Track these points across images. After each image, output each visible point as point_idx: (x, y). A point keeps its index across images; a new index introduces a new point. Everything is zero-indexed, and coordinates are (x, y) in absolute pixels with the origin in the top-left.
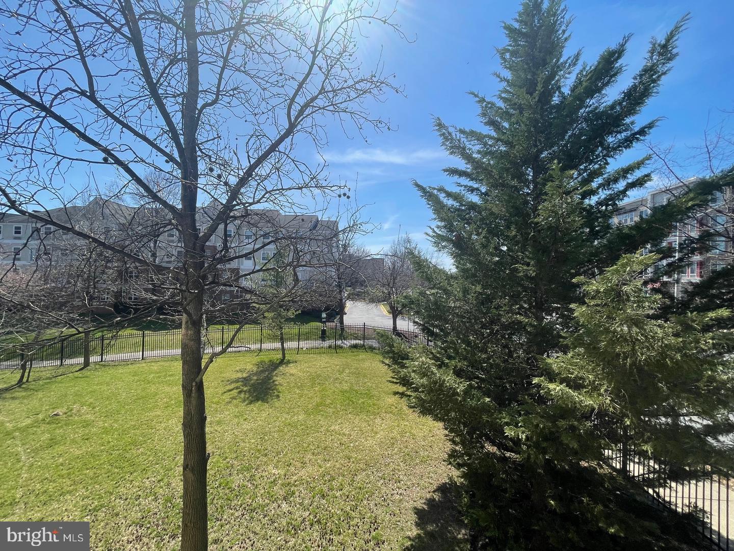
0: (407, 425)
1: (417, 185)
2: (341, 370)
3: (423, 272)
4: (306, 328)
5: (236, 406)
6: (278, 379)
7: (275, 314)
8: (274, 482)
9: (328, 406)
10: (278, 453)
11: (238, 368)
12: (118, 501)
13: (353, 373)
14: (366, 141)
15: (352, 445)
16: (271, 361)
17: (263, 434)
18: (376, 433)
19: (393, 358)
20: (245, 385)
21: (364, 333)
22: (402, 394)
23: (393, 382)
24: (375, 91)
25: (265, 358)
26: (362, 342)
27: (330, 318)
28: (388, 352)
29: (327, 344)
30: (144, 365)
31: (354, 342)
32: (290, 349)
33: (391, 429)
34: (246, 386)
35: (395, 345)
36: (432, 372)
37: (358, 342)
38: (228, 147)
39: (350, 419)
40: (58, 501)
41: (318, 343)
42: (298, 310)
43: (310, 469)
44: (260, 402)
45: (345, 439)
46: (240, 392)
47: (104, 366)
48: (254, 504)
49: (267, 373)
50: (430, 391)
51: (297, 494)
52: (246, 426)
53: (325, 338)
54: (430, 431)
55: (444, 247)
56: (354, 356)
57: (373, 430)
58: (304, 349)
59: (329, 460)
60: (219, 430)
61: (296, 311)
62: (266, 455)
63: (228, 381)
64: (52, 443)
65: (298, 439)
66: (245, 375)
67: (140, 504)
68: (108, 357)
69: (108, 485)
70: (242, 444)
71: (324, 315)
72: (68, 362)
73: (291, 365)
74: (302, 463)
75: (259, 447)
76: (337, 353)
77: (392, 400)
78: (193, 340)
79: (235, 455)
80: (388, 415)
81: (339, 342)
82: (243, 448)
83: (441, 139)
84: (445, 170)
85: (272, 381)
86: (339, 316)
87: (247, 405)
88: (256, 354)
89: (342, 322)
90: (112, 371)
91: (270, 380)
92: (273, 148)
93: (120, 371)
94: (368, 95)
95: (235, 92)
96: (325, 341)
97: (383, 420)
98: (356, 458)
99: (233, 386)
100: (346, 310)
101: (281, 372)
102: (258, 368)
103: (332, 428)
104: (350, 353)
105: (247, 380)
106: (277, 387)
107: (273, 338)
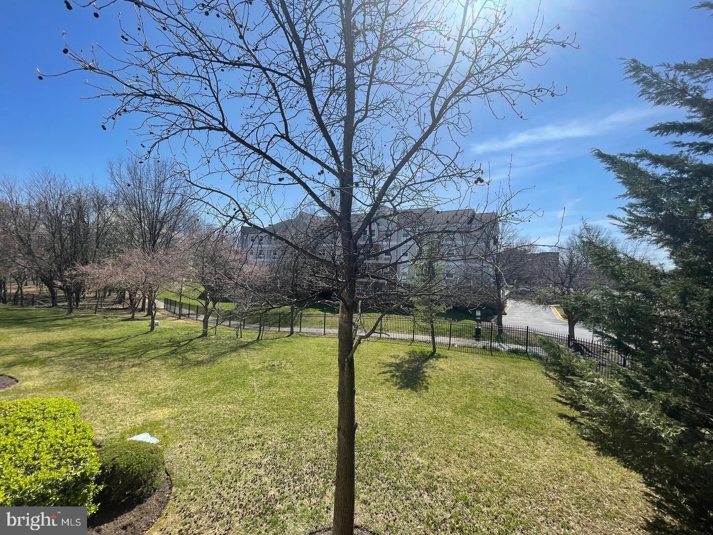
0: (584, 461)
1: (601, 155)
2: (496, 374)
3: (606, 267)
4: (457, 325)
5: (389, 388)
6: (428, 371)
7: (426, 308)
8: (417, 470)
9: (479, 410)
10: (423, 443)
11: (392, 354)
12: (302, 439)
13: (510, 381)
14: (521, 117)
15: (504, 460)
16: (422, 352)
17: (410, 420)
18: (538, 457)
19: (560, 372)
20: (397, 370)
21: (527, 337)
22: (572, 420)
23: (560, 402)
24: (532, 56)
25: (417, 348)
26: (524, 348)
27: (486, 317)
28: (553, 364)
29: (481, 344)
30: (325, 339)
31: (514, 346)
32: (441, 344)
33: (560, 459)
34: (398, 372)
35: (562, 356)
36: (614, 399)
37: (519, 347)
38: (381, 155)
39: (504, 431)
40: (271, 426)
41: (471, 342)
42: (449, 306)
43: (454, 470)
44: (409, 389)
45: (496, 451)
46: (393, 376)
47: (301, 335)
48: (398, 484)
49: (418, 363)
50: (614, 425)
51: (439, 490)
52: (396, 408)
53: (478, 337)
54: (623, 480)
55: (642, 233)
56: (514, 362)
57: (533, 452)
58: (456, 346)
59: (476, 468)
60: (373, 405)
61: (447, 307)
62: (411, 441)
63: (384, 364)
64: (270, 384)
65: (444, 435)
66: (398, 361)
67: (315, 447)
68: (304, 330)
69: (297, 425)
70: (392, 424)
71: (478, 313)
72: (282, 329)
73: (442, 360)
74: (446, 460)
75: (406, 432)
76: (492, 355)
77: (563, 424)
78: (346, 322)
79: (385, 432)
80: (555, 441)
81: (496, 345)
82: (392, 428)
83: (639, 88)
84: (651, 130)
85: (421, 371)
86: (496, 317)
87: (398, 389)
88: (408, 344)
89: (499, 322)
90: (305, 340)
91: (419, 370)
92: (417, 147)
93: (310, 341)
94: (523, 64)
95: (385, 104)
96: (479, 340)
97: (548, 444)
98: (509, 478)
99: (387, 369)
100: (506, 310)
101: (431, 364)
102: (410, 357)
103: (482, 435)
104: (508, 358)
105: (399, 366)
106: (426, 379)
107: (424, 331)
